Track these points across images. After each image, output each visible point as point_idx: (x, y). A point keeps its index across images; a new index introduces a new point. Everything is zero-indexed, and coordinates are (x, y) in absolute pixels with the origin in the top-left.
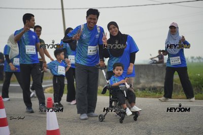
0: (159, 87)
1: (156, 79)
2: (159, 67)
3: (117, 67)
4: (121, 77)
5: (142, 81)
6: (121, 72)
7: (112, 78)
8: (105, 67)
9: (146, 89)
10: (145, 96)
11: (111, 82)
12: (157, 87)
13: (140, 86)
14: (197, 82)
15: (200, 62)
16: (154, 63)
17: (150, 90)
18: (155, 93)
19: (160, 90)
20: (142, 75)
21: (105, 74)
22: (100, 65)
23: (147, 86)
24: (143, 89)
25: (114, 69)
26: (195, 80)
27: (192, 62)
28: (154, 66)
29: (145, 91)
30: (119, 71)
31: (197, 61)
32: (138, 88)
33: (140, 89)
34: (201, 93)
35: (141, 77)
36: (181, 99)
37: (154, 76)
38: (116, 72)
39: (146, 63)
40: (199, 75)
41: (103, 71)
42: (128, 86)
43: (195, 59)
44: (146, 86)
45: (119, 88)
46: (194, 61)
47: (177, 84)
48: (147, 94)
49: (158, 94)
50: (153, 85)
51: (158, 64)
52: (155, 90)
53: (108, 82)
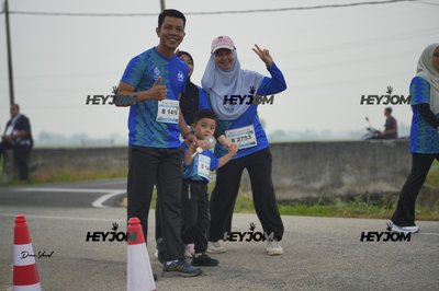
0: (387, 193)
1: (380, 174)
2: (386, 147)
5: (348, 180)
9: (356, 198)
10: (355, 215)
12: (382, 193)
13: (341, 191)
16: (374, 138)
17: (365, 200)
18: (377, 208)
19: (390, 200)
20: (347, 166)
23: (359, 190)
24: (350, 198)
28: (374, 144)
29: (354, 203)
32: (337, 196)
33: (342, 197)
35: (344, 170)
37: (374, 169)
39: (357, 138)
44: (357, 190)
48: (357, 209)
49: (383, 211)
50: (372, 188)
51: (384, 141)
52: (376, 199)
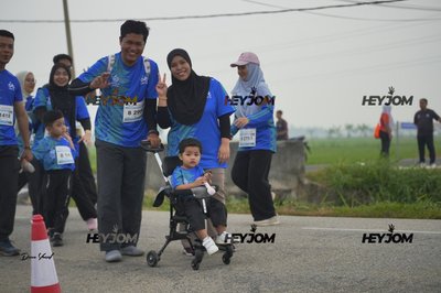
3: (189, 149)
4: (197, 170)
6: (198, 159)
7: (177, 172)
8: (160, 148)
11: (174, 180)
14: (359, 180)
15: (366, 136)
19: (280, 197)
21: (160, 163)
22: (149, 143)
25: (181, 152)
26: (355, 176)
27: (349, 136)
30: (193, 157)
31: (359, 134)
34: (367, 204)
36: (324, 216)
38: (186, 158)
40: (363, 164)
41: (157, 155)
42: (211, 190)
43: (355, 131)
45: (191, 193)
46: (353, 135)
47: (315, 183)
53: (166, 179)
